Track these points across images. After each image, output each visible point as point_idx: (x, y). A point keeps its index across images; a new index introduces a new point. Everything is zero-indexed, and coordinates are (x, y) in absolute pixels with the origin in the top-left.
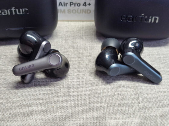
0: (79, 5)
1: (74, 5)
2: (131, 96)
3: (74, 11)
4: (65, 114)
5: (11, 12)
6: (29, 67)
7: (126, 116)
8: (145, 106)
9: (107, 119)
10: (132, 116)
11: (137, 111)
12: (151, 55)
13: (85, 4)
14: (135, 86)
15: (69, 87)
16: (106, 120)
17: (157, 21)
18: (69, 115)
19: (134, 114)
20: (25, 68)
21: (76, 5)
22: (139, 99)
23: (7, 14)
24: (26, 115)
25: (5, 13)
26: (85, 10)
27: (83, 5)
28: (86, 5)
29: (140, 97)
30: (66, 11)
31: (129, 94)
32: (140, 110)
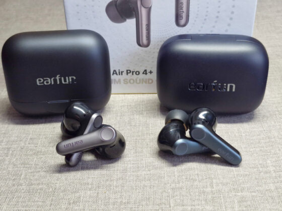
0: (138, 73)
1: (131, 73)
2: (202, 179)
3: (132, 81)
4: (119, 201)
5: (55, 80)
6: (76, 143)
7: (196, 202)
8: (219, 191)
9: (172, 205)
10: (203, 202)
11: (210, 197)
12: (230, 133)
13: (145, 72)
14: (208, 169)
15: (125, 171)
16: (170, 207)
17: (234, 90)
18: (124, 201)
19: (206, 200)
20: (72, 145)
21: (134, 73)
22: (212, 183)
23: (50, 83)
24: (72, 202)
25: (47, 82)
26: (146, 79)
27: (143, 73)
28: (146, 74)
29: (214, 181)
30: (122, 81)
31: (200, 178)
32: (214, 196)
